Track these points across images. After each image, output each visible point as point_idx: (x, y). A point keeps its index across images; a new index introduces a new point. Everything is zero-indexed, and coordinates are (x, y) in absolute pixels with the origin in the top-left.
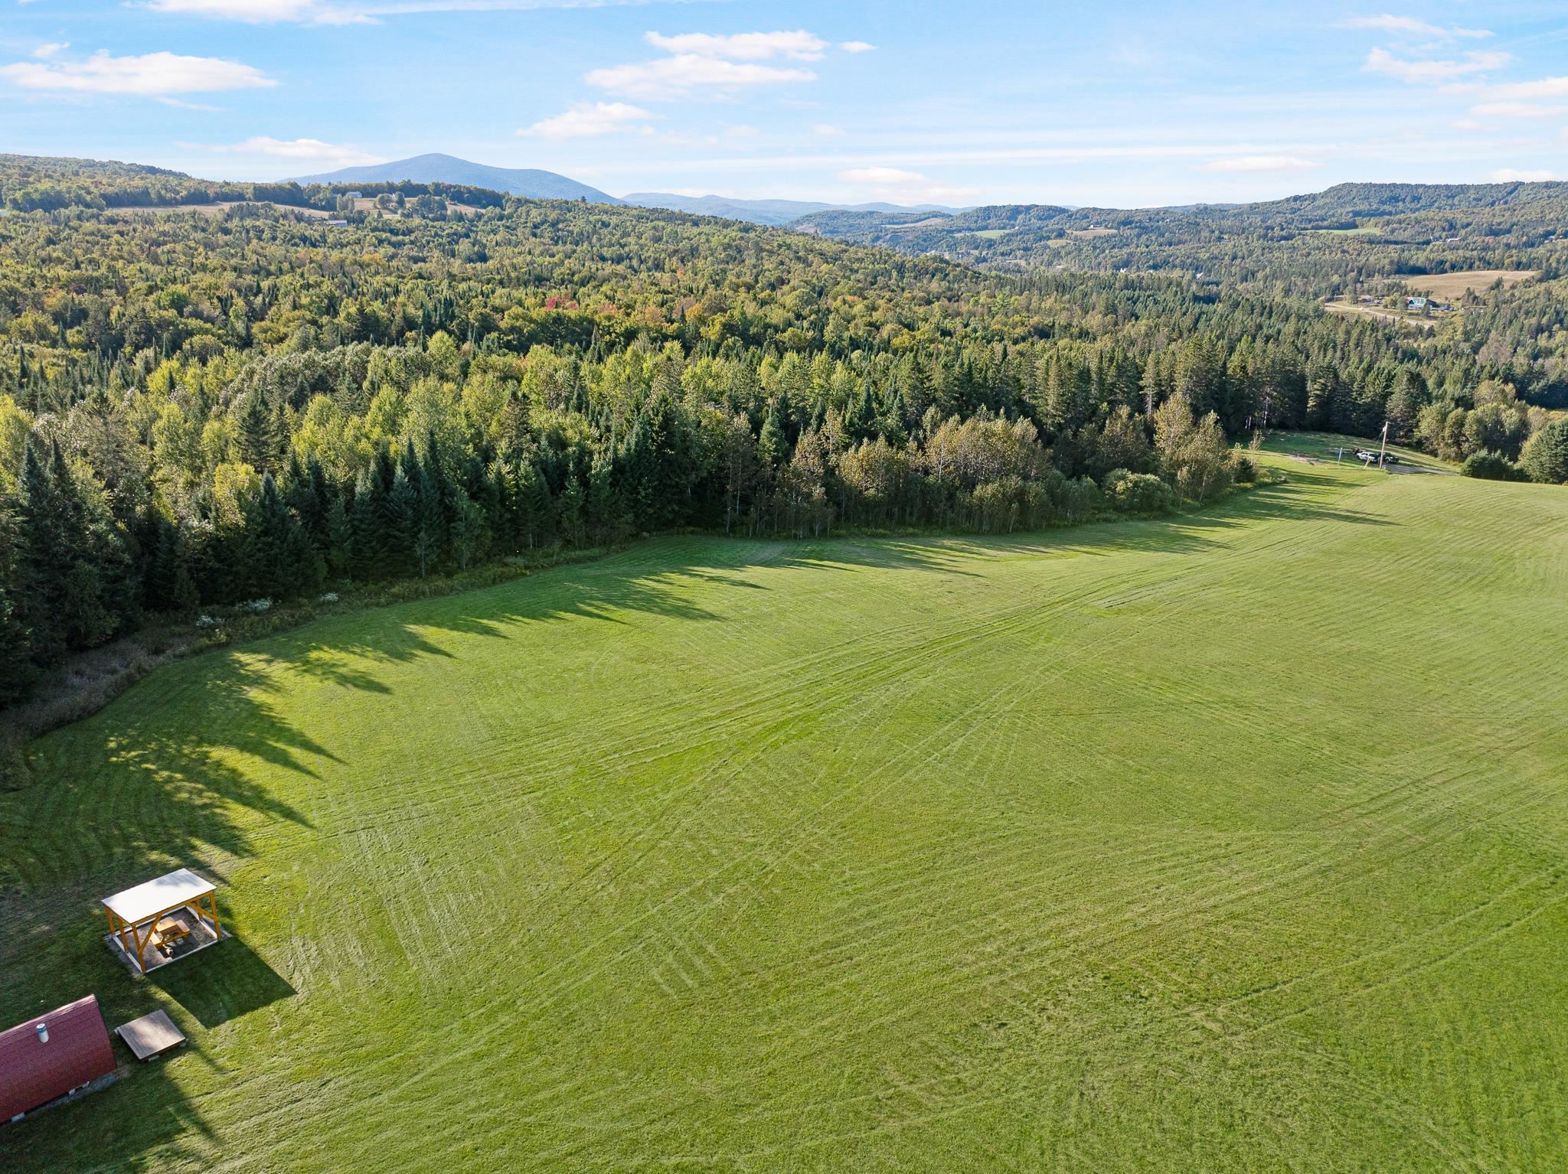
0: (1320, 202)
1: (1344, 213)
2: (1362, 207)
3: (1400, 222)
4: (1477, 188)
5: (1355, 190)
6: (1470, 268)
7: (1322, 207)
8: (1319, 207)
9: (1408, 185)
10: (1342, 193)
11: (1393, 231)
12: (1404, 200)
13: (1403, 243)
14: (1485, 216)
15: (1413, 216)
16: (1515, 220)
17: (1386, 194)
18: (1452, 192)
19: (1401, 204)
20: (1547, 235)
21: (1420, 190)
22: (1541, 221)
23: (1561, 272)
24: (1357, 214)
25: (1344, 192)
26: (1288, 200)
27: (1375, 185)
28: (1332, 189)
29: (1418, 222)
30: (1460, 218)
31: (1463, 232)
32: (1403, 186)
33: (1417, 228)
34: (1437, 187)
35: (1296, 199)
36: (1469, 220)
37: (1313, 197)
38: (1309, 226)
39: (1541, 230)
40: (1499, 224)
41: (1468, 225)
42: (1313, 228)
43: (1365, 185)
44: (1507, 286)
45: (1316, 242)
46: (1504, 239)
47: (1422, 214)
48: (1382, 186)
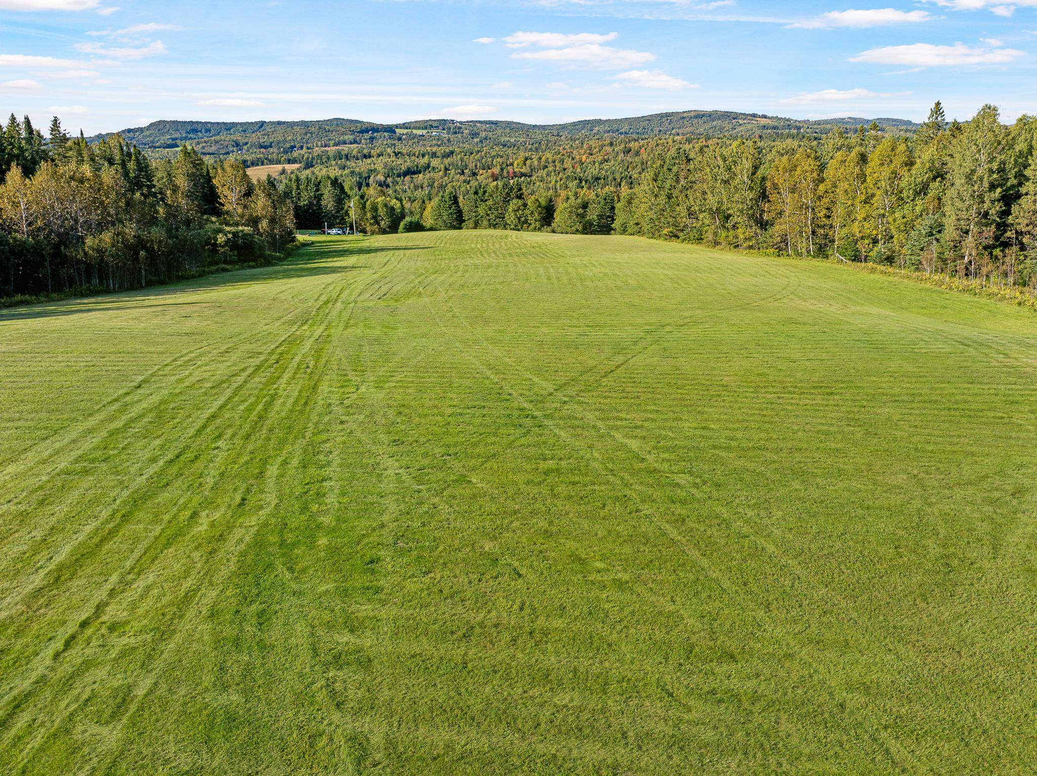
0: (148, 133)
1: (165, 139)
2: (177, 136)
3: (205, 142)
4: (241, 124)
5: (168, 126)
6: (263, 164)
7: (150, 136)
8: (147, 136)
9: (201, 122)
10: (159, 126)
11: (203, 148)
12: (201, 131)
13: (213, 154)
14: (254, 138)
15: (213, 139)
16: (271, 140)
17: (189, 128)
18: (229, 127)
19: (199, 133)
20: (293, 147)
21: (209, 125)
22: (285, 141)
23: (314, 163)
24: (173, 139)
25: (161, 126)
26: (123, 131)
27: (180, 122)
28: (152, 125)
29: (216, 142)
30: (242, 140)
31: (245, 147)
32: (197, 122)
33: (218, 146)
34: (218, 123)
35: (129, 131)
36: (246, 140)
37: (141, 130)
38: (147, 146)
39: (288, 145)
40: (264, 142)
41: (246, 143)
42: (150, 147)
43: (174, 122)
44: (289, 172)
45: (157, 155)
46: (271, 150)
47: (218, 137)
48: (185, 122)
